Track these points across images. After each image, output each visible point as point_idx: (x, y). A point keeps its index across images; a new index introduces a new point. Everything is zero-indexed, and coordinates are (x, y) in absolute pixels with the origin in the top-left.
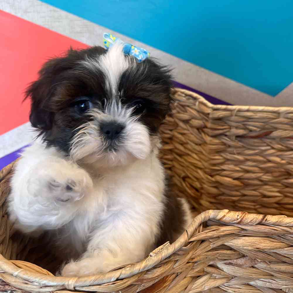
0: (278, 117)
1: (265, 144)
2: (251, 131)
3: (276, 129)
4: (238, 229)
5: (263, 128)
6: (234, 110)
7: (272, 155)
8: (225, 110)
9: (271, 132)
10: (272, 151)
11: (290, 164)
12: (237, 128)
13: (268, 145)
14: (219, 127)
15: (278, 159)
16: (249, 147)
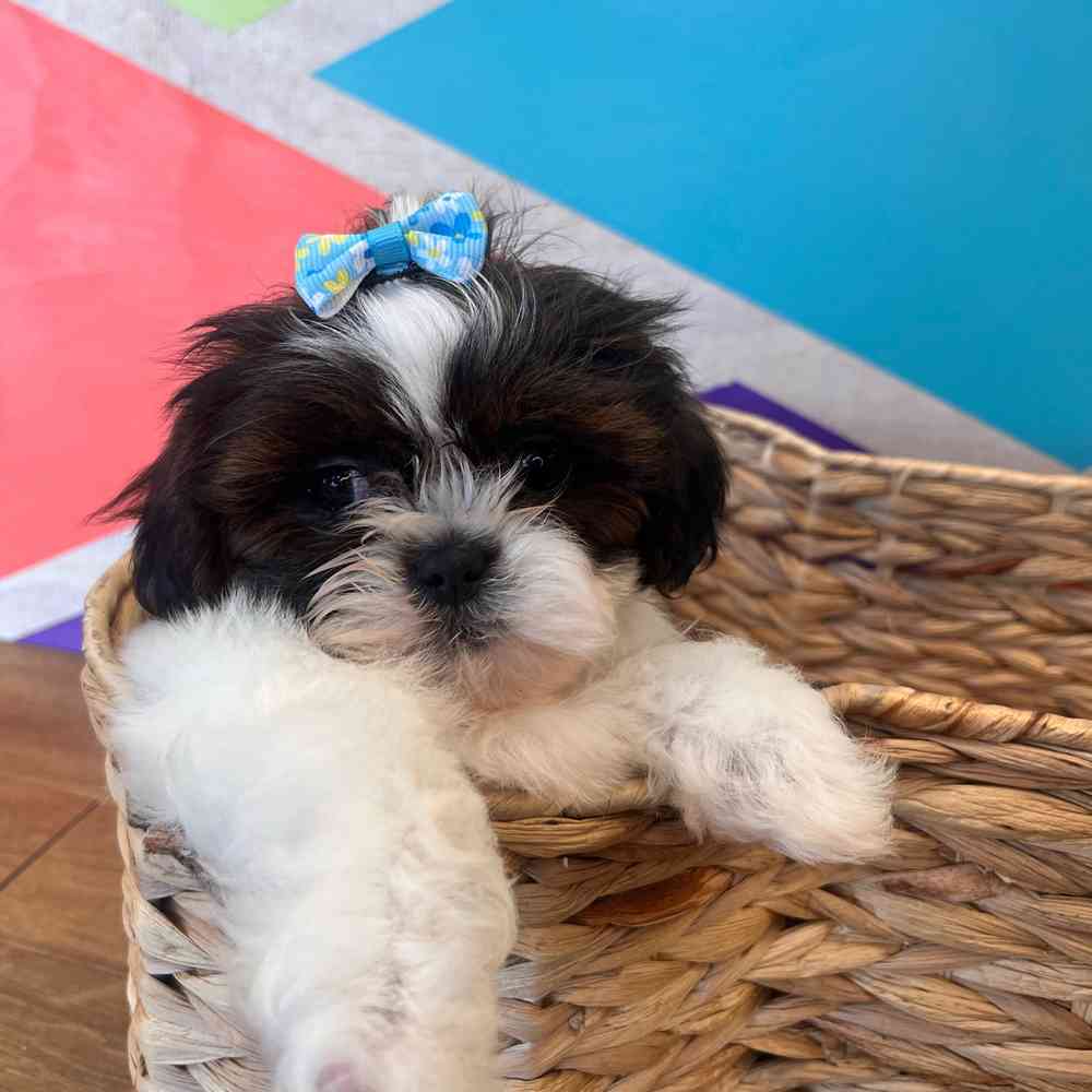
0: (1047, 510)
1: (994, 604)
2: (948, 551)
3: (1035, 550)
5: (992, 547)
6: (899, 472)
7: (1014, 642)
8: (868, 470)
9: (1019, 561)
10: (1016, 629)
11: (1075, 680)
12: (903, 537)
13: (1006, 608)
14: (843, 531)
15: (1034, 661)
16: (937, 608)
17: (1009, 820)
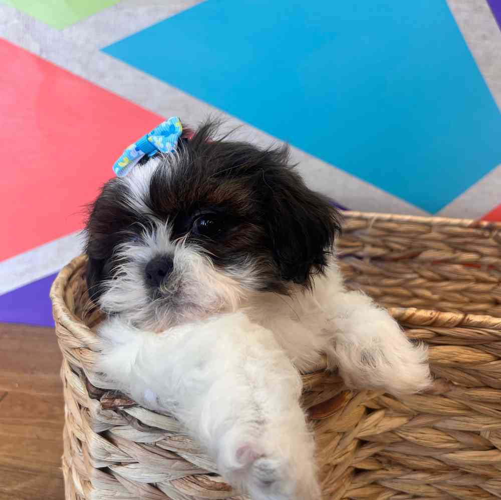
0: (430, 231)
1: (411, 271)
2: (392, 250)
3: (426, 248)
4: (430, 332)
5: (410, 248)
6: (371, 219)
7: (419, 286)
8: (360, 218)
9: (419, 253)
10: (420, 281)
11: (443, 300)
12: (374, 245)
13: (415, 272)
14: (350, 244)
15: (427, 293)
16: (390, 274)
17: (457, 358)
